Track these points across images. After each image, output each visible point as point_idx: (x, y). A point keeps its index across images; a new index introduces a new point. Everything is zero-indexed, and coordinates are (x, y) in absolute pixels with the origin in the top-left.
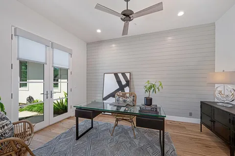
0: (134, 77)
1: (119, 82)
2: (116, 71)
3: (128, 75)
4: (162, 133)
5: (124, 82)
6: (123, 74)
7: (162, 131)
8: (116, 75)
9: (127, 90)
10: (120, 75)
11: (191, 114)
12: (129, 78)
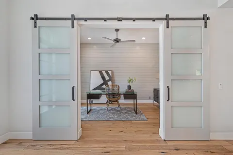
0: (115, 74)
1: (103, 78)
2: (100, 69)
3: (110, 72)
4: (135, 102)
5: (107, 78)
6: (107, 72)
7: (135, 100)
8: (101, 72)
9: (110, 83)
10: (104, 73)
11: (150, 98)
12: (111, 75)
